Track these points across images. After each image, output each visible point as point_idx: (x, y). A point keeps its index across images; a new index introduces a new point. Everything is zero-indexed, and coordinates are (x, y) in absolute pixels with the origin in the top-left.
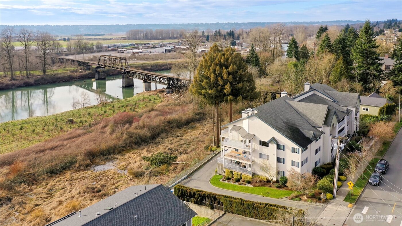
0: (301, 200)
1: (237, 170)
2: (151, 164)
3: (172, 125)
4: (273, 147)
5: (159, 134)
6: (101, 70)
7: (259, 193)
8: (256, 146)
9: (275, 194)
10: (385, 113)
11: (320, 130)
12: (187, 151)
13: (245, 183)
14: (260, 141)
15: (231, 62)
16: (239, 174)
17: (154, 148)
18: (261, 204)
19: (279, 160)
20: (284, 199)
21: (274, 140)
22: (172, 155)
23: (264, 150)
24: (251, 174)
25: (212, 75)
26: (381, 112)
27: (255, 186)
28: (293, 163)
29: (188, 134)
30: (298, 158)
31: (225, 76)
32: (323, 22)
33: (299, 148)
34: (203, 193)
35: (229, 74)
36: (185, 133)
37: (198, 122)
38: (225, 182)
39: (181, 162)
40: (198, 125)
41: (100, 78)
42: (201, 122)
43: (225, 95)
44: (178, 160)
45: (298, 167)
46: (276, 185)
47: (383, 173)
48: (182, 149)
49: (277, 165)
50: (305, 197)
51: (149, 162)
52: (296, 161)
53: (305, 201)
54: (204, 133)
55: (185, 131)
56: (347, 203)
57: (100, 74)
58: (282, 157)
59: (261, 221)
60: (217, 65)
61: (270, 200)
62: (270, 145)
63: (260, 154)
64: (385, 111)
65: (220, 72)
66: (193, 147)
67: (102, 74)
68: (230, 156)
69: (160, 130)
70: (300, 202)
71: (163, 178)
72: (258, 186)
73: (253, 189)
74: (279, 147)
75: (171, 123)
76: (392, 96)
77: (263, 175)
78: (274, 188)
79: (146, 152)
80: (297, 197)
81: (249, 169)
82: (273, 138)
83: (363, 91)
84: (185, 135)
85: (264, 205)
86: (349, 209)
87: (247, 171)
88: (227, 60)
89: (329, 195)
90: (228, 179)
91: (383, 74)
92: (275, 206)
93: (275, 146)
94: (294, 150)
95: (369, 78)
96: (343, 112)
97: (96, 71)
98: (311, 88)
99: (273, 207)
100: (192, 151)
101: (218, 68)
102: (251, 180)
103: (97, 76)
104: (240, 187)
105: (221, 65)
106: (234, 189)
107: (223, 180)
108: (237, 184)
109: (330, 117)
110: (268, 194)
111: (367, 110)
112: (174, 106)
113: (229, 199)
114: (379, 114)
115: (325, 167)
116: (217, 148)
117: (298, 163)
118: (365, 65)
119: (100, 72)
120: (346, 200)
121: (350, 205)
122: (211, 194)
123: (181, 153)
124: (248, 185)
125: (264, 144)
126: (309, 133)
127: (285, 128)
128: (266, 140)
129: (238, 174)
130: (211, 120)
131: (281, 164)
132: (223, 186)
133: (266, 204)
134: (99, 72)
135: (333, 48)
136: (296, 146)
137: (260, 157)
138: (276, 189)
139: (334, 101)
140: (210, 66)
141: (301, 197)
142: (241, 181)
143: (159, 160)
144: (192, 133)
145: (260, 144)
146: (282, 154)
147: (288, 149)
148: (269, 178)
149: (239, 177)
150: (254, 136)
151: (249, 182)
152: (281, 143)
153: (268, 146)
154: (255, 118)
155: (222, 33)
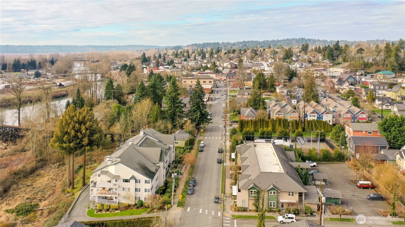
0: (154, 212)
1: (106, 203)
2: (17, 215)
3: (19, 176)
4: (133, 181)
5: (9, 187)
7: (126, 215)
8: (120, 183)
9: (137, 213)
10: (188, 144)
11: (158, 165)
12: (44, 197)
13: (113, 210)
14: (124, 179)
15: (88, 120)
16: (109, 205)
17: (11, 200)
18: (135, 220)
19: (136, 190)
20: (144, 214)
21: (133, 177)
22: (33, 203)
23: (126, 185)
24: (117, 203)
25: (73, 131)
26: (186, 144)
27: (121, 211)
28: (146, 190)
29: (38, 182)
30: (148, 186)
31: (84, 131)
32: (119, 46)
33: (149, 179)
34: (94, 222)
35: (87, 129)
36: (35, 182)
37: (41, 169)
38: (98, 213)
39: (45, 208)
40: (42, 172)
42: (44, 168)
43: (83, 146)
44: (41, 207)
45: (149, 192)
46: (136, 207)
47: (194, 186)
48: (39, 196)
49: (135, 193)
50: (156, 210)
51: (14, 214)
52: (148, 188)
53: (156, 212)
54: (52, 178)
55: (33, 180)
56: (179, 208)
58: (138, 188)
60: (76, 123)
61: (135, 217)
62: (131, 181)
63: (123, 188)
64: (188, 143)
65: (79, 128)
66: (49, 193)
68: (101, 193)
69: (10, 182)
70: (154, 213)
71: (34, 224)
72: (124, 210)
73: (121, 213)
74: (136, 181)
75: (18, 174)
76: (191, 131)
77: (126, 202)
78: (134, 209)
79: (6, 205)
80: (151, 211)
81: (114, 200)
82: (133, 176)
83: (172, 128)
84: (35, 183)
85: (137, 220)
86: (181, 211)
87: (113, 202)
88: (84, 118)
89: (169, 205)
90: (101, 210)
91: (184, 114)
92: (144, 218)
93: (134, 181)
94: (146, 182)
95: (176, 118)
96: (167, 149)
98: (144, 133)
99: (143, 219)
100: (49, 196)
101: (77, 125)
102: (118, 208)
104: (112, 214)
105: (80, 123)
106: (107, 215)
107: (97, 212)
108: (108, 212)
109: (163, 156)
110: (132, 214)
111: (177, 143)
112: (9, 156)
113: (113, 222)
114: (185, 145)
115: (162, 189)
116: (73, 190)
117: (149, 189)
118: (173, 108)
120: (178, 206)
121: (181, 208)
122: (99, 221)
123: (40, 200)
124: (116, 211)
125: (126, 181)
126: (153, 169)
127: (139, 168)
128: (128, 178)
129: (107, 206)
130: (53, 165)
131: (138, 192)
132: (99, 216)
133: (139, 219)
135: (147, 91)
136: (147, 179)
137: (123, 190)
138: (136, 209)
139: (160, 142)
140: (70, 123)
141: (153, 211)
142: (110, 210)
143: (25, 209)
144: (41, 180)
145: (124, 181)
146: (138, 186)
147: (143, 182)
148: (130, 203)
149: (109, 208)
150: (119, 177)
151: (116, 209)
152: (138, 179)
153: (129, 182)
154: (120, 164)
155: (22, 62)
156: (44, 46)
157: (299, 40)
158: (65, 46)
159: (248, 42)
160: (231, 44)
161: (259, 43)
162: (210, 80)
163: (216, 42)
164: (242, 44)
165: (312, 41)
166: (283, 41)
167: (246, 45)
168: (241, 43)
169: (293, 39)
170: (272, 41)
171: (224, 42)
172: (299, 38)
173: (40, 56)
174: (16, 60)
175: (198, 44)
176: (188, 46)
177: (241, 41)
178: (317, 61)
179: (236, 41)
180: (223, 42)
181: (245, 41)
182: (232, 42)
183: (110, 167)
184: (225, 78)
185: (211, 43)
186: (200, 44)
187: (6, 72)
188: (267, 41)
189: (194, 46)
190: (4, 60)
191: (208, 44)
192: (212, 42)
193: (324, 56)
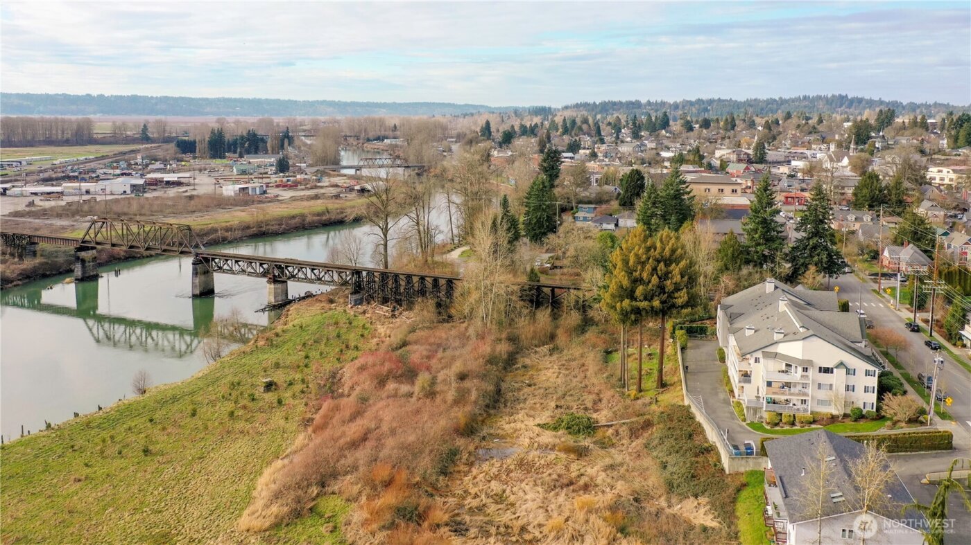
0: (902, 427)
1: (786, 411)
2: (570, 433)
4: (840, 372)
6: (89, 255)
8: (813, 374)
9: (864, 428)
13: (805, 424)
14: (820, 368)
16: (790, 415)
19: (847, 388)
20: (883, 430)
21: (841, 365)
22: (577, 414)
23: (826, 378)
24: (809, 412)
27: (823, 425)
28: (866, 390)
30: (873, 381)
33: (875, 369)
36: (532, 379)
41: (87, 275)
45: (873, 393)
46: (848, 419)
49: (845, 394)
50: (903, 424)
51: (561, 432)
52: (871, 385)
53: (908, 427)
55: (524, 374)
56: (946, 421)
57: (87, 264)
58: (851, 384)
59: (900, 453)
62: (835, 370)
63: (819, 384)
67: (92, 264)
68: (774, 393)
69: (496, 377)
72: (828, 425)
73: (826, 428)
74: (848, 372)
80: (894, 425)
82: (842, 361)
86: (957, 426)
89: (926, 417)
93: (843, 371)
94: (868, 373)
97: (78, 258)
100: (595, 404)
102: (813, 420)
103: (78, 271)
117: (874, 387)
119: (87, 259)
120: (943, 419)
121: (953, 423)
124: (813, 426)
125: (827, 370)
128: (830, 366)
131: (851, 393)
134: (83, 261)
137: (819, 388)
138: (849, 423)
141: (898, 425)
142: (798, 424)
144: (541, 376)
145: (820, 371)
146: (852, 380)
147: (860, 373)
148: (835, 412)
149: (792, 419)
150: (810, 362)
151: (811, 423)
152: (851, 367)
153: (832, 372)
154: (815, 339)
155: (228, 137)
156: (219, 100)
157: (833, 101)
158: (267, 100)
159: (711, 102)
160: (670, 105)
161: (737, 105)
162: (734, 187)
163: (633, 99)
164: (696, 106)
165: (864, 102)
166: (793, 100)
167: (706, 110)
168: (691, 103)
169: (819, 98)
170: (768, 100)
171: (653, 100)
172: (833, 96)
173: (237, 122)
174: (216, 132)
175: (589, 105)
176: (566, 108)
177: (693, 99)
178: (940, 151)
179: (679, 100)
180: (649, 101)
181: (702, 100)
182: (671, 101)
183: (781, 345)
184: (749, 184)
185: (621, 103)
186: (594, 103)
187: (195, 158)
188: (755, 100)
189: (581, 108)
190: (164, 131)
191: (614, 104)
192: (624, 101)
193: (956, 139)
